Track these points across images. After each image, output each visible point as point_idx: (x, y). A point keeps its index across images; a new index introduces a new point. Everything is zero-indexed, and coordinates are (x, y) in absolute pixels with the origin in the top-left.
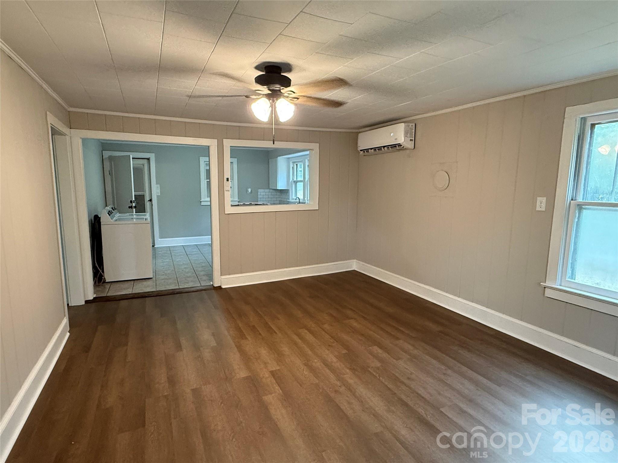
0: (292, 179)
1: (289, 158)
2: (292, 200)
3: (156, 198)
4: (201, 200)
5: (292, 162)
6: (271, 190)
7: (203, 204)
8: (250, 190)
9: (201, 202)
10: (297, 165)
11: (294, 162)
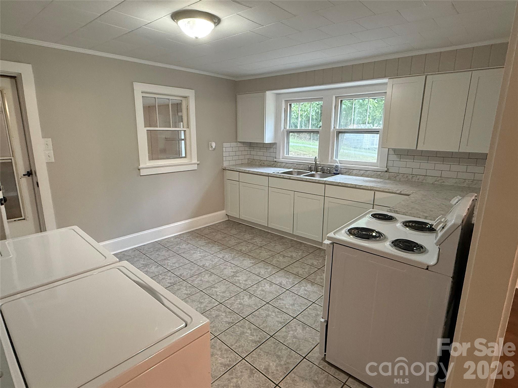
0: (283, 128)
1: (279, 94)
2: (283, 159)
3: (45, 167)
4: (139, 165)
5: (285, 100)
6: (239, 145)
7: (143, 172)
8: (214, 145)
9: (139, 170)
10: (290, 105)
11: (287, 101)
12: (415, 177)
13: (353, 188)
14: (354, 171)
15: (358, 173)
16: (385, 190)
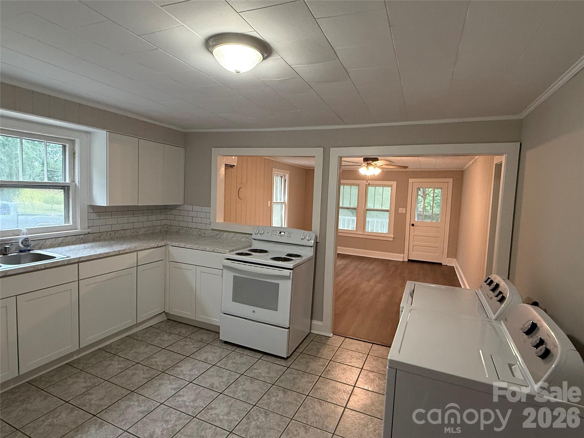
12: (117, 233)
13: (117, 255)
14: (47, 241)
15: (53, 243)
16: (145, 248)
